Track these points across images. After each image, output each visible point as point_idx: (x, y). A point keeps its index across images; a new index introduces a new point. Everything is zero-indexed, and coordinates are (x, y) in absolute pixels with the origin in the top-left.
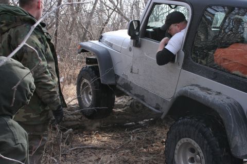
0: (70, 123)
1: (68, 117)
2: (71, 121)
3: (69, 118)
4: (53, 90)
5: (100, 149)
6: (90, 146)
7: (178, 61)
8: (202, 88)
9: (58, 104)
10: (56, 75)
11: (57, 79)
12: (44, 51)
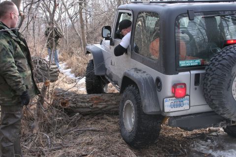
0: (82, 109)
1: (80, 104)
2: (83, 107)
3: (81, 106)
4: (19, 80)
5: (99, 131)
6: (91, 129)
7: (129, 52)
8: (137, 70)
9: (23, 90)
10: (27, 69)
11: (30, 72)
12: (12, 51)
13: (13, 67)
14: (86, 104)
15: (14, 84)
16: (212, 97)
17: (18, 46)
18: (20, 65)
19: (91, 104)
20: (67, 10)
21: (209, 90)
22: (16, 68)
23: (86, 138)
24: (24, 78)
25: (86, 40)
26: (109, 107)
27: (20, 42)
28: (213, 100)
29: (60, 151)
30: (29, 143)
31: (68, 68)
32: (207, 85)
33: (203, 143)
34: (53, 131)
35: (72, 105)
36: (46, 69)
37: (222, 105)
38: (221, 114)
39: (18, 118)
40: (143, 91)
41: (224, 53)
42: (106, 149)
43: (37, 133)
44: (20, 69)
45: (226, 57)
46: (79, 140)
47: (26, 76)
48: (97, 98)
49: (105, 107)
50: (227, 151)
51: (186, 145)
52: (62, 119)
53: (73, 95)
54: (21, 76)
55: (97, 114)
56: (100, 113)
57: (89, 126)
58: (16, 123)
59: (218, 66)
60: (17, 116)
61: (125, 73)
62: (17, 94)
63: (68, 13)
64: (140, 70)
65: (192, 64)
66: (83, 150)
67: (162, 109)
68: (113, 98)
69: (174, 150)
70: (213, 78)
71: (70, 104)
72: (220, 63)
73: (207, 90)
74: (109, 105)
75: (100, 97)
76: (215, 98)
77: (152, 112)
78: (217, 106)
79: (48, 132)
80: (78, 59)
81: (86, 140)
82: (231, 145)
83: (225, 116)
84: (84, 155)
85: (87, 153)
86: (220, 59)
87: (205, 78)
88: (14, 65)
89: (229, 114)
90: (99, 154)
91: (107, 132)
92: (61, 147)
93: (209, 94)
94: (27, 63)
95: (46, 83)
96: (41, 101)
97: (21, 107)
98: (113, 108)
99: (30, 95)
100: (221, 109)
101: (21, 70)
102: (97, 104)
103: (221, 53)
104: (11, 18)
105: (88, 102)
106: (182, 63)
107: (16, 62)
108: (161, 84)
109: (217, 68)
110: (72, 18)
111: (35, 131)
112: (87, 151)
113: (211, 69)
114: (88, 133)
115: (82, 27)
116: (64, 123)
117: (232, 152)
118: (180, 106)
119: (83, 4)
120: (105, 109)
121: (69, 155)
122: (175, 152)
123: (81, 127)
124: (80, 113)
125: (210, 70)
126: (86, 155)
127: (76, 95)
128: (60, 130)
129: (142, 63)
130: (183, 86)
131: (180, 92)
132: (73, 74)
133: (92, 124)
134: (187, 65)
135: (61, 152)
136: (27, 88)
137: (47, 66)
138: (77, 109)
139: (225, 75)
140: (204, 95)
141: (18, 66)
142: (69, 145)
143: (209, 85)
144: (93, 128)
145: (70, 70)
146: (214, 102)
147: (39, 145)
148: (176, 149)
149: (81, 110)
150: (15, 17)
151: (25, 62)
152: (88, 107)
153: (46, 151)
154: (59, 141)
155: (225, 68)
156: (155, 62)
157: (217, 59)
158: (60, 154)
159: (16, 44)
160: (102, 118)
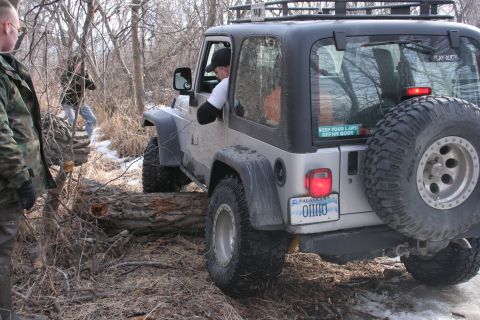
0: (134, 222)
3: (132, 215)
4: (15, 157)
5: (167, 267)
6: (151, 263)
7: (225, 117)
8: (239, 148)
9: (23, 178)
10: (33, 136)
11: (36, 143)
12: (5, 98)
13: (4, 131)
14: (143, 212)
15: (7, 165)
16: (379, 195)
17: (16, 90)
18: (19, 129)
19: (152, 213)
20: (106, 19)
21: (373, 182)
22: (12, 133)
23: (143, 281)
24: (25, 154)
25: (143, 84)
26: (189, 220)
27: (20, 82)
28: (381, 199)
29: (90, 304)
30: (26, 287)
31: (104, 139)
32: (370, 171)
33: (374, 296)
34: (76, 264)
35: (114, 213)
36: (66, 138)
37: (399, 209)
38: (398, 227)
39: (10, 234)
40: (251, 186)
41: (401, 111)
42: (183, 302)
43: (44, 268)
44: (18, 136)
45: (404, 118)
46: (127, 284)
47: (29, 150)
48: (164, 202)
49: (181, 220)
50: (420, 313)
51: (340, 300)
52: (95, 242)
53: (117, 193)
54: (20, 151)
55: (163, 234)
56: (169, 232)
57: (147, 257)
58: (5, 243)
59: (390, 135)
60: (9, 230)
61: (218, 155)
62: (10, 185)
63: (108, 27)
64: (246, 149)
65: (342, 134)
66: (137, 303)
67: (286, 220)
68: (198, 202)
69: (317, 308)
70: (381, 158)
71: (110, 212)
72: (394, 128)
73: (370, 182)
74: (188, 216)
75: (170, 199)
76: (385, 196)
77: (268, 226)
78: (390, 210)
79: (67, 266)
80: (125, 122)
81: (142, 284)
82: (427, 302)
83: (405, 230)
84: (139, 315)
85: (144, 311)
86: (395, 121)
87: (366, 159)
88: (7, 127)
89: (412, 226)
90: (168, 312)
91: (183, 270)
92: (92, 296)
93: (374, 190)
94: (32, 124)
95: (65, 167)
96: (53, 203)
97: (18, 211)
98: (196, 223)
99: (37, 189)
100: (396, 217)
101: (21, 139)
102: (163, 212)
103: (396, 112)
104: (5, 33)
105: (146, 208)
106: (325, 132)
107: (11, 120)
108: (284, 171)
109: (389, 139)
110: (117, 37)
111: (39, 264)
112: (145, 305)
113: (378, 141)
114: (145, 271)
115: (136, 58)
116: (98, 248)
117: (429, 315)
118: (321, 212)
119: (140, 11)
120: (179, 224)
121: (107, 314)
122: (319, 314)
123: (132, 259)
124: (130, 231)
125: (375, 144)
126: (144, 314)
127: (123, 193)
128: (88, 264)
129: (250, 134)
130: (326, 175)
131: (320, 185)
132: (115, 152)
133: (152, 253)
134: (334, 135)
135: (92, 307)
136: (31, 174)
137: (67, 132)
138: (124, 223)
139: (403, 151)
140: (366, 193)
141: (16, 131)
142: (109, 293)
143: (373, 172)
144: (155, 260)
145: (107, 143)
146: (384, 203)
147: (47, 291)
148: (320, 307)
149: (132, 224)
150: (12, 32)
151: (28, 122)
152: (147, 219)
153: (62, 304)
154: (88, 285)
155: (403, 138)
156: (273, 130)
157: (389, 122)
158: (90, 311)
159: (12, 85)
160: (174, 243)
